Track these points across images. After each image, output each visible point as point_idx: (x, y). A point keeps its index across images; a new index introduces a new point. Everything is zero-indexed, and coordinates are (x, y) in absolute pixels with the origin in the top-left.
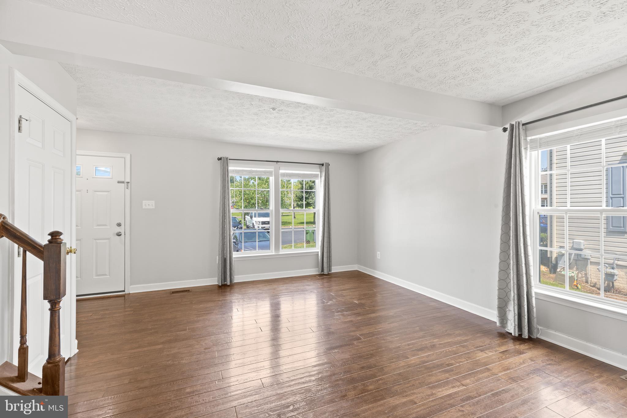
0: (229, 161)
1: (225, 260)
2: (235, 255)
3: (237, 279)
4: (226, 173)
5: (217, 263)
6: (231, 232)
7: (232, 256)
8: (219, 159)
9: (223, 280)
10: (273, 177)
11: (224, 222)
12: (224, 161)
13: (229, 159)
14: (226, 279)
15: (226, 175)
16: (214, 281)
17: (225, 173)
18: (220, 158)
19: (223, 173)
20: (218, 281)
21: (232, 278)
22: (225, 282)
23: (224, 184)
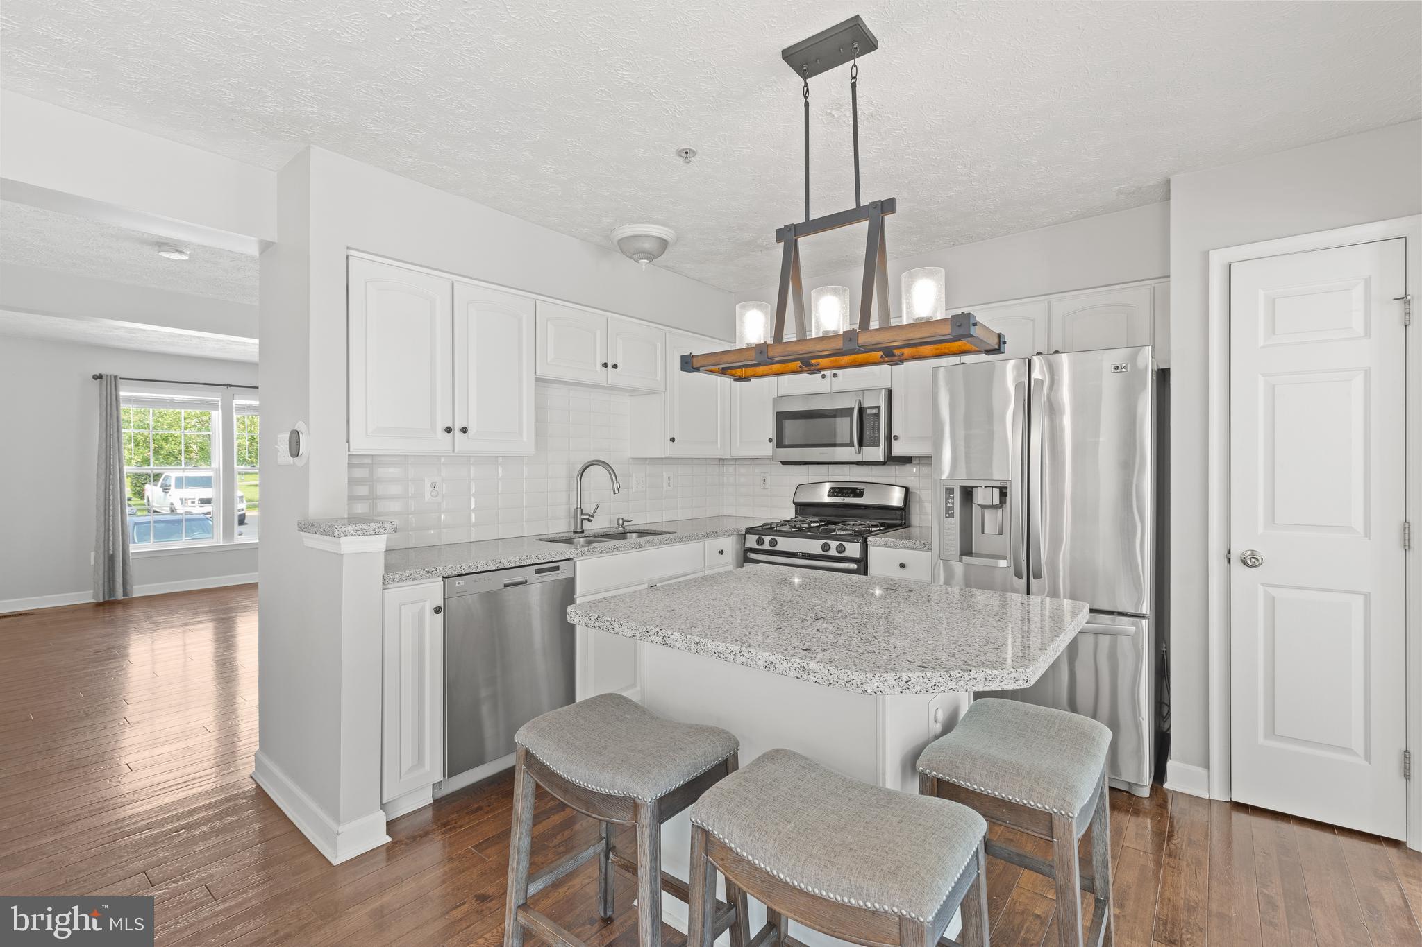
0: (119, 381)
1: (111, 559)
2: (133, 548)
3: (138, 591)
4: (114, 403)
5: (92, 563)
6: (125, 508)
7: (129, 551)
8: (98, 377)
9: (106, 593)
10: (220, 411)
11: (109, 490)
12: (107, 384)
13: (121, 379)
14: (113, 591)
15: (114, 408)
16: (87, 597)
17: (111, 402)
18: (98, 375)
19: (107, 404)
20: (95, 595)
21: (128, 588)
22: (110, 597)
23: (108, 421)
